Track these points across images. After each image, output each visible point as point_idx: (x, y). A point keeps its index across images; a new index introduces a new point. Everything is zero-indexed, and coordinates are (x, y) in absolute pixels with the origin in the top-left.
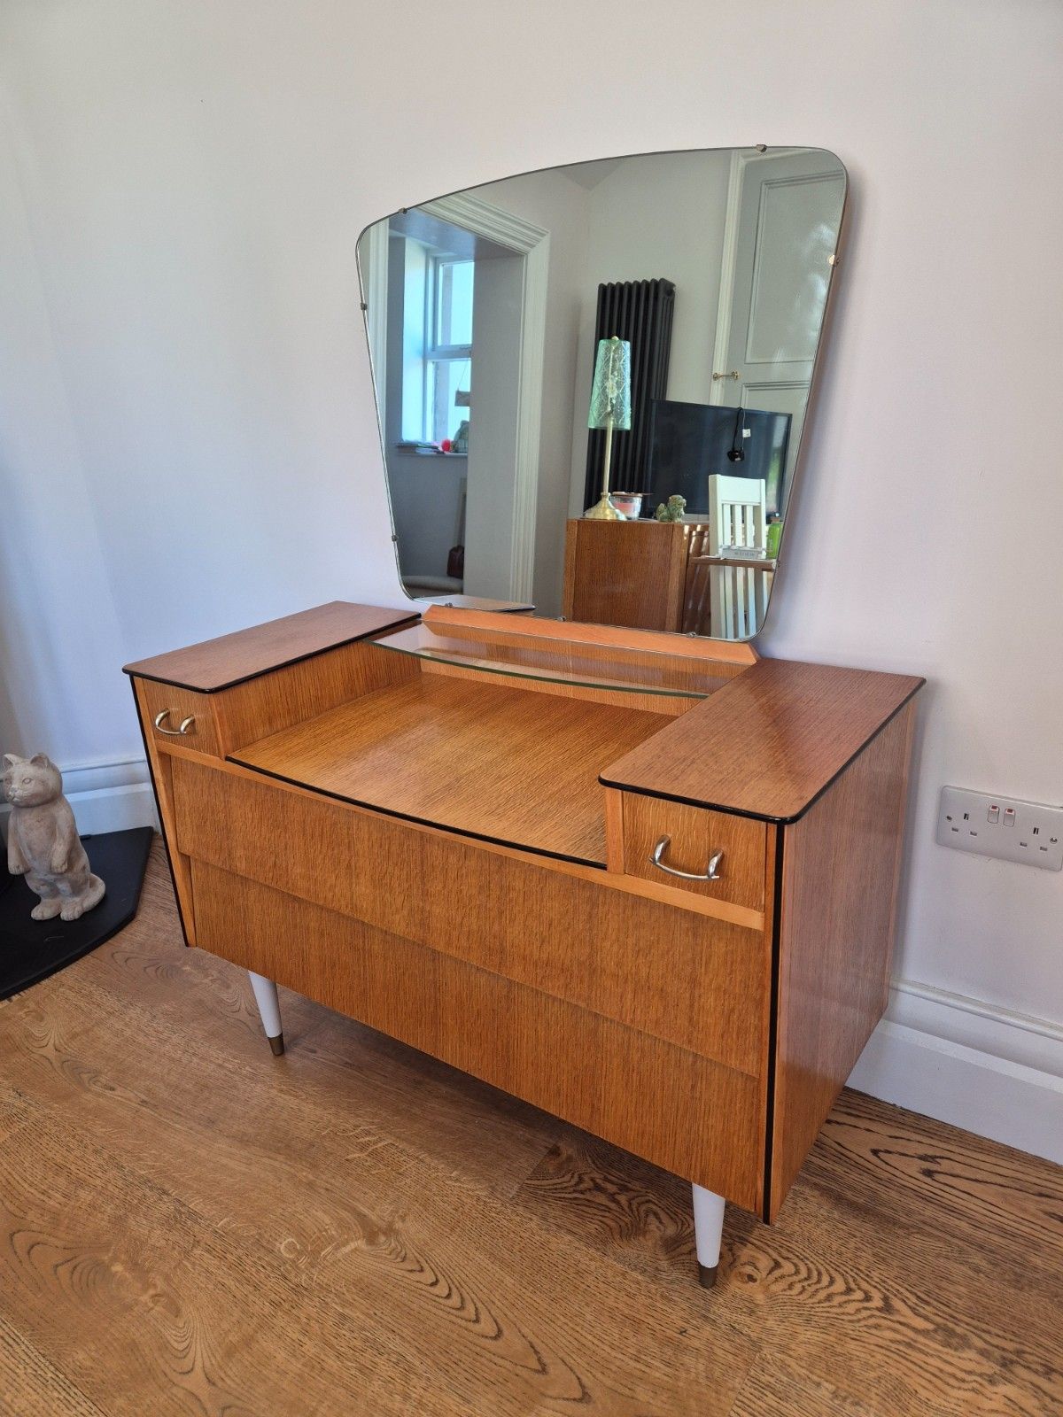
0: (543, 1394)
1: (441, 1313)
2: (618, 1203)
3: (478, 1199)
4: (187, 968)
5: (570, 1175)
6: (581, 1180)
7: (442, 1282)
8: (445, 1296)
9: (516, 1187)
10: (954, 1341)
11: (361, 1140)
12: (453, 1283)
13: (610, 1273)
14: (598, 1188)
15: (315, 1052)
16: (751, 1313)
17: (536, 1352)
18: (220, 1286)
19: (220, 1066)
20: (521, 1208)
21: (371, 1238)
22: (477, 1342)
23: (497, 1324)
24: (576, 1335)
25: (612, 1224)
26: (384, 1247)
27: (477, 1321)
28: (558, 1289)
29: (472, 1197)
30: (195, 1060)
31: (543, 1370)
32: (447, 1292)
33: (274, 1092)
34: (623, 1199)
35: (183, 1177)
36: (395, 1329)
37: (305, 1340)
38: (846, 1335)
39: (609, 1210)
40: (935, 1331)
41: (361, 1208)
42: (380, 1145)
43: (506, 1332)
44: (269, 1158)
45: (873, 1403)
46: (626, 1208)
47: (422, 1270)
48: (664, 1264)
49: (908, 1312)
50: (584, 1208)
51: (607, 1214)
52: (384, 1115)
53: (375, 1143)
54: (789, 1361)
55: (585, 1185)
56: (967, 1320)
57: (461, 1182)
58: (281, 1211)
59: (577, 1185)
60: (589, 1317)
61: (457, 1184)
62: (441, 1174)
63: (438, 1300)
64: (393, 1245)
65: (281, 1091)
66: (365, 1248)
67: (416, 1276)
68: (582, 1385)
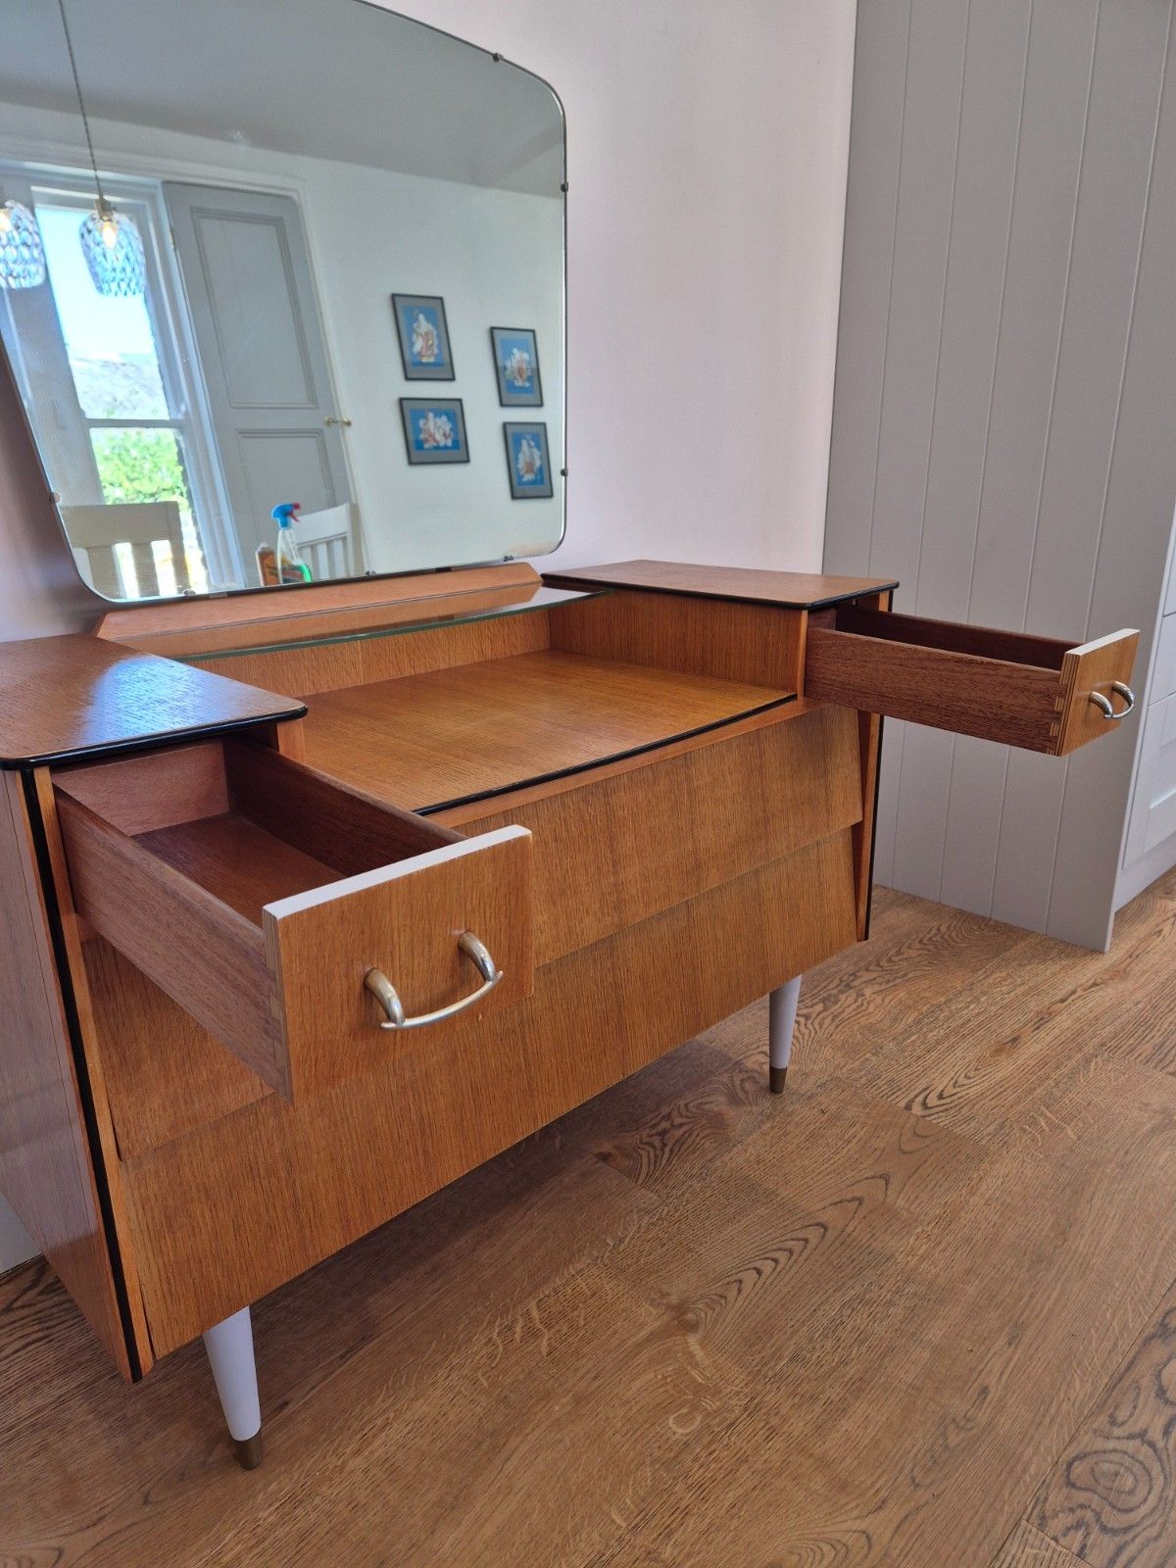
0: (883, 1203)
1: (794, 1269)
2: (681, 1125)
3: (653, 1224)
5: (640, 1151)
6: (649, 1144)
7: (758, 1264)
8: (774, 1264)
9: (643, 1191)
10: (832, 999)
11: (518, 1337)
12: (759, 1255)
13: (761, 1143)
14: (663, 1133)
17: (841, 1202)
18: (735, 1510)
20: (674, 1191)
21: (692, 1327)
22: (829, 1243)
23: (810, 1225)
24: (823, 1174)
25: (707, 1131)
26: (703, 1315)
27: (806, 1241)
29: (647, 1230)
31: (860, 1200)
32: (769, 1262)
33: (357, 1463)
34: (678, 1121)
36: (813, 1309)
37: (823, 1398)
38: (827, 1038)
39: (691, 1132)
40: (825, 1004)
41: (638, 1337)
42: (535, 1314)
43: (820, 1220)
44: (507, 1459)
45: (880, 1041)
46: (691, 1120)
47: (741, 1282)
48: (755, 1109)
50: (683, 1149)
51: (695, 1133)
52: (480, 1309)
53: (530, 1320)
54: (848, 1067)
55: (657, 1142)
56: (817, 990)
57: (624, 1238)
58: (618, 1436)
59: (654, 1147)
60: (806, 1162)
61: (628, 1239)
62: (607, 1254)
63: (778, 1270)
64: (701, 1306)
65: (358, 1452)
66: (699, 1335)
67: (747, 1287)
68: (873, 1177)
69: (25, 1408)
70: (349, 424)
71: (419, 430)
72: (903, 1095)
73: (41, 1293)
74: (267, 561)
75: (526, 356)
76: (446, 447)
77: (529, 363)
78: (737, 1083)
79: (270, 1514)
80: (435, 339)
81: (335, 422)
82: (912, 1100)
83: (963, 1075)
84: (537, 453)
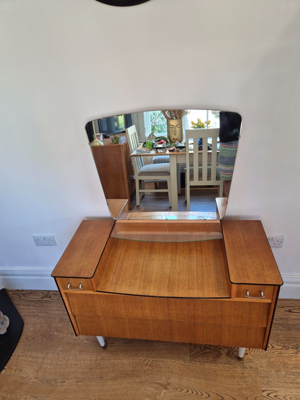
1: (194, 398)
2: (211, 349)
3: (183, 365)
4: (55, 333)
5: (198, 348)
6: (201, 348)
7: (189, 390)
8: (192, 393)
9: (188, 357)
10: (287, 348)
11: (145, 363)
12: (191, 389)
13: (221, 368)
14: (205, 348)
15: (114, 343)
16: (252, 362)
17: (219, 395)
19: (90, 360)
20: (193, 362)
21: (166, 388)
23: (207, 393)
25: (214, 356)
26: (170, 389)
27: (202, 395)
28: (214, 378)
29: (181, 365)
30: (82, 362)
32: (191, 392)
33: (112, 361)
35: (106, 397)
38: (270, 357)
39: (211, 352)
40: (283, 348)
41: (158, 381)
42: (150, 362)
43: (210, 394)
44: (125, 380)
45: (282, 369)
46: (214, 350)
47: (183, 390)
48: (230, 360)
49: (276, 346)
50: (206, 355)
51: (212, 354)
52: (145, 353)
53: (149, 362)
54: (264, 369)
55: (202, 349)
56: (286, 342)
57: (176, 362)
58: (139, 393)
59: (201, 349)
60: (224, 381)
61: (175, 363)
62: (170, 363)
63: (191, 395)
64: (172, 387)
65: (113, 359)
66: (166, 391)
67: (182, 392)
68: (232, 397)
72: (267, 387)
78: (234, 350)
79: (99, 358)
82: (267, 390)
83: (290, 397)
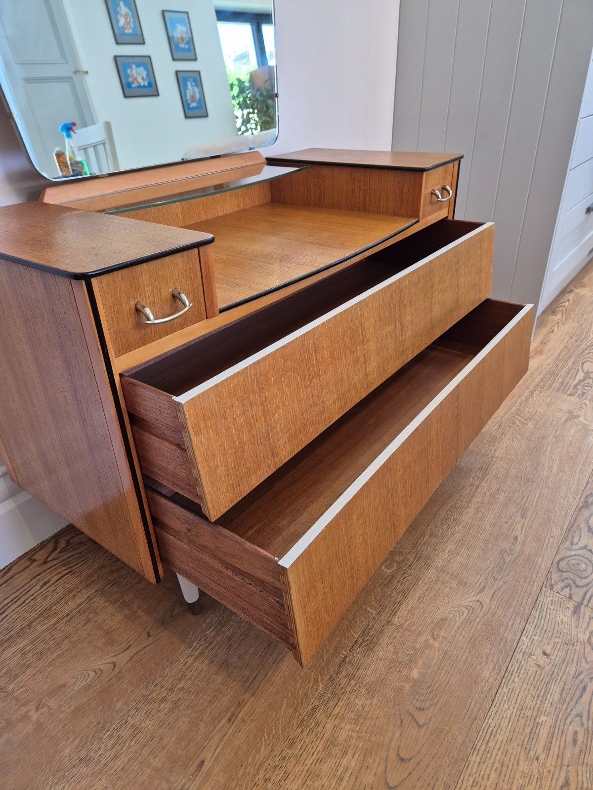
19: (196, 659)
30: (181, 686)
69: (71, 605)
70: (87, 73)
71: (127, 76)
73: (60, 552)
74: (61, 159)
75: (184, 29)
76: (144, 86)
77: (186, 33)
79: (211, 632)
80: (131, 18)
81: (79, 72)
84: (197, 90)
